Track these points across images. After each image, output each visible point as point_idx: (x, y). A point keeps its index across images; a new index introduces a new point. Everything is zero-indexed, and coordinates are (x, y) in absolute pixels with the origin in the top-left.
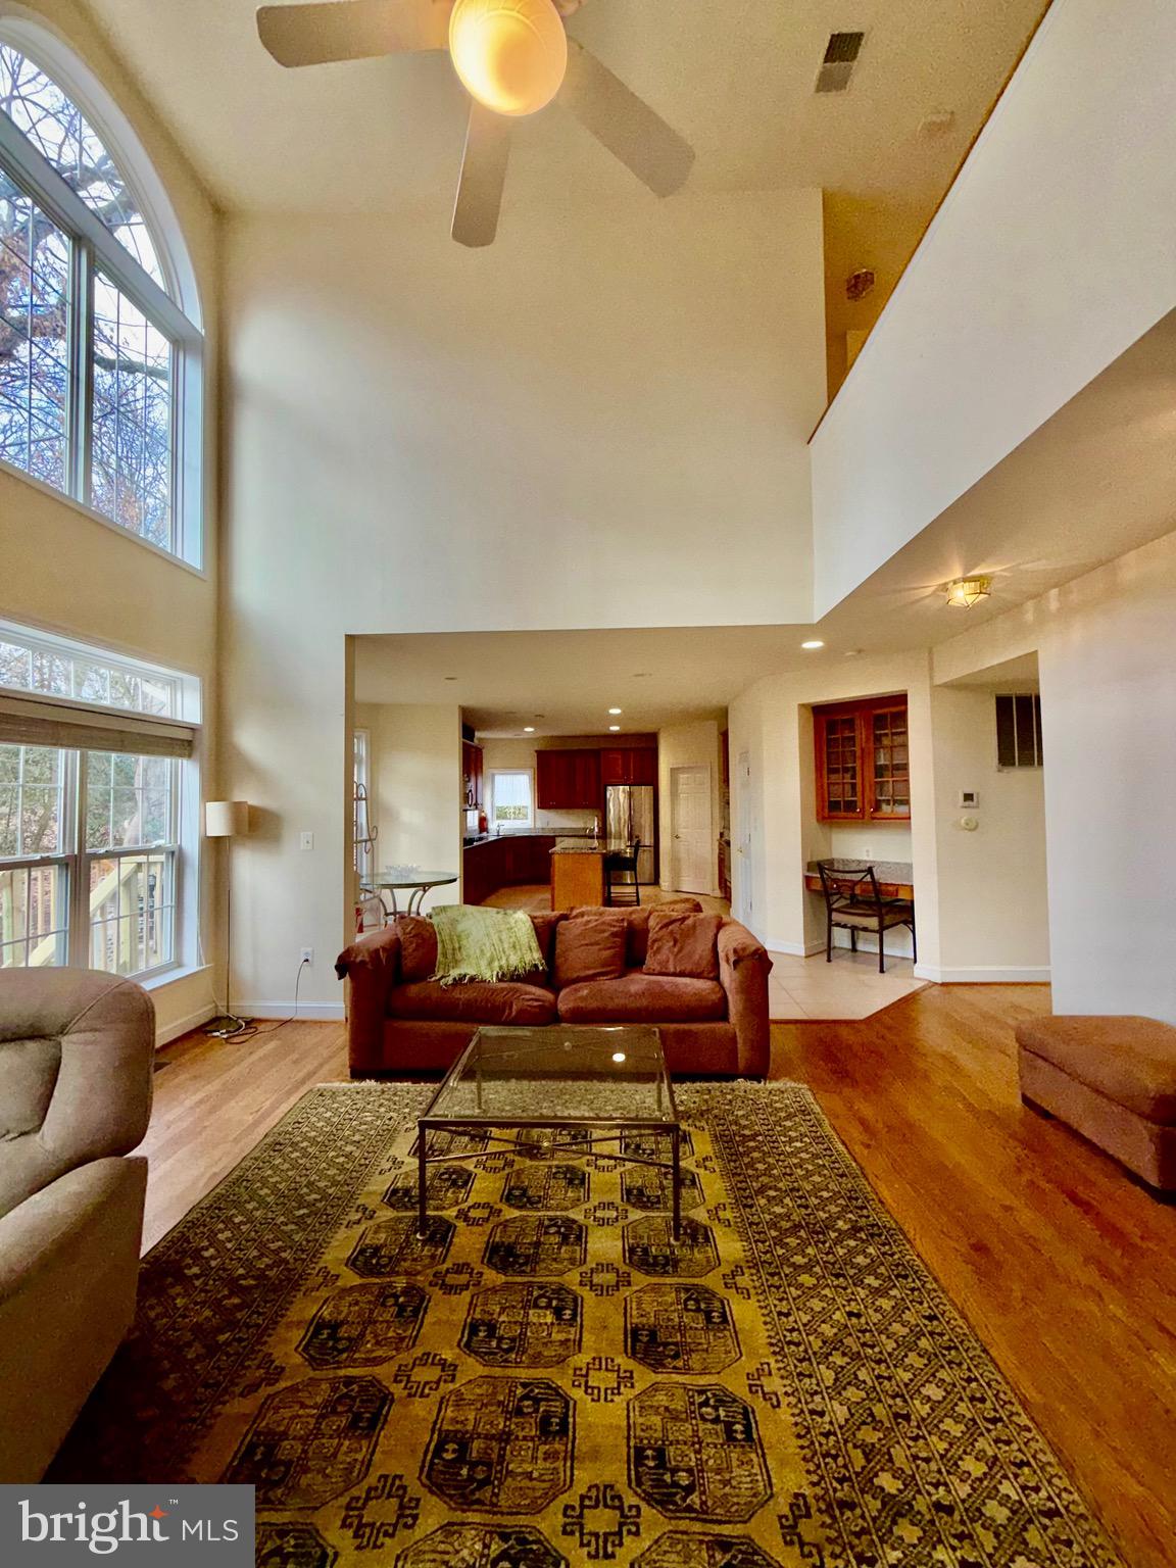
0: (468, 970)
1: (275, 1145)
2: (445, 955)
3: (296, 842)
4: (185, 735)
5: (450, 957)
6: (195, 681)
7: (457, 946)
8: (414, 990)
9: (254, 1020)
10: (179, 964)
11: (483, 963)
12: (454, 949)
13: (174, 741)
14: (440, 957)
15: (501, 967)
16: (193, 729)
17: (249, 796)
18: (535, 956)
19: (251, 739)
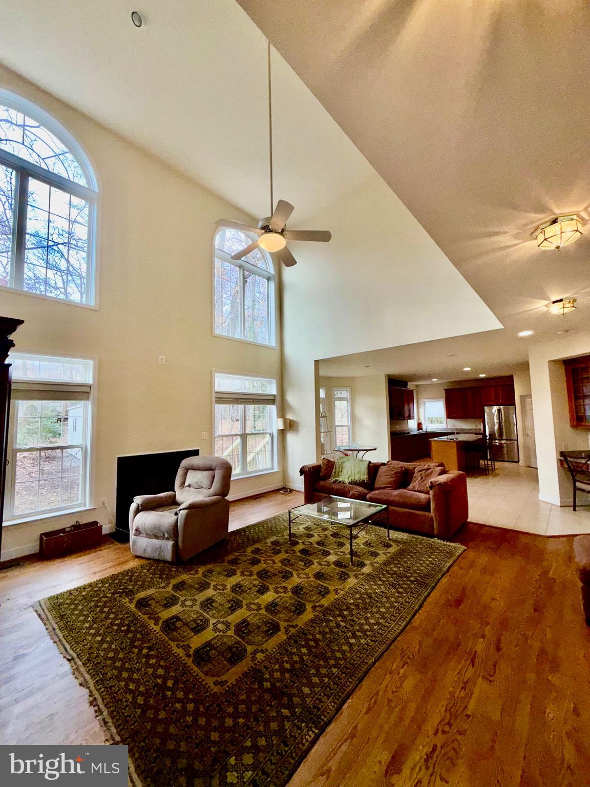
0: (340, 479)
1: (274, 518)
2: (335, 473)
3: (303, 430)
4: (273, 398)
5: (337, 474)
6: (275, 380)
7: (340, 470)
8: (322, 483)
9: (293, 490)
10: (273, 469)
11: (347, 477)
12: (339, 471)
13: (270, 400)
14: (333, 473)
15: (352, 479)
16: (274, 396)
17: (290, 416)
18: (364, 477)
19: (291, 398)
